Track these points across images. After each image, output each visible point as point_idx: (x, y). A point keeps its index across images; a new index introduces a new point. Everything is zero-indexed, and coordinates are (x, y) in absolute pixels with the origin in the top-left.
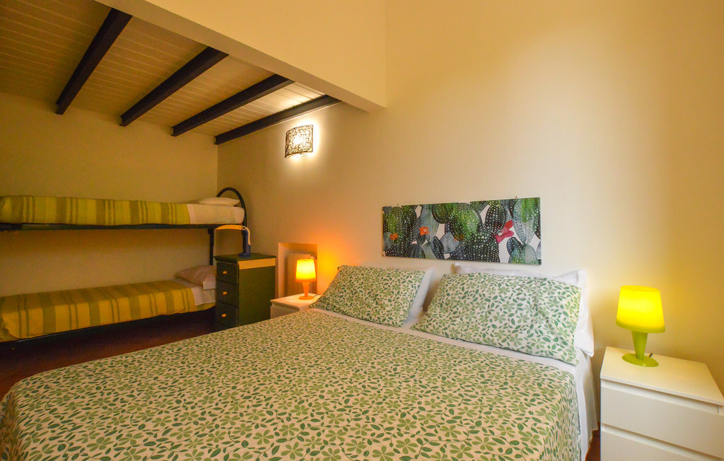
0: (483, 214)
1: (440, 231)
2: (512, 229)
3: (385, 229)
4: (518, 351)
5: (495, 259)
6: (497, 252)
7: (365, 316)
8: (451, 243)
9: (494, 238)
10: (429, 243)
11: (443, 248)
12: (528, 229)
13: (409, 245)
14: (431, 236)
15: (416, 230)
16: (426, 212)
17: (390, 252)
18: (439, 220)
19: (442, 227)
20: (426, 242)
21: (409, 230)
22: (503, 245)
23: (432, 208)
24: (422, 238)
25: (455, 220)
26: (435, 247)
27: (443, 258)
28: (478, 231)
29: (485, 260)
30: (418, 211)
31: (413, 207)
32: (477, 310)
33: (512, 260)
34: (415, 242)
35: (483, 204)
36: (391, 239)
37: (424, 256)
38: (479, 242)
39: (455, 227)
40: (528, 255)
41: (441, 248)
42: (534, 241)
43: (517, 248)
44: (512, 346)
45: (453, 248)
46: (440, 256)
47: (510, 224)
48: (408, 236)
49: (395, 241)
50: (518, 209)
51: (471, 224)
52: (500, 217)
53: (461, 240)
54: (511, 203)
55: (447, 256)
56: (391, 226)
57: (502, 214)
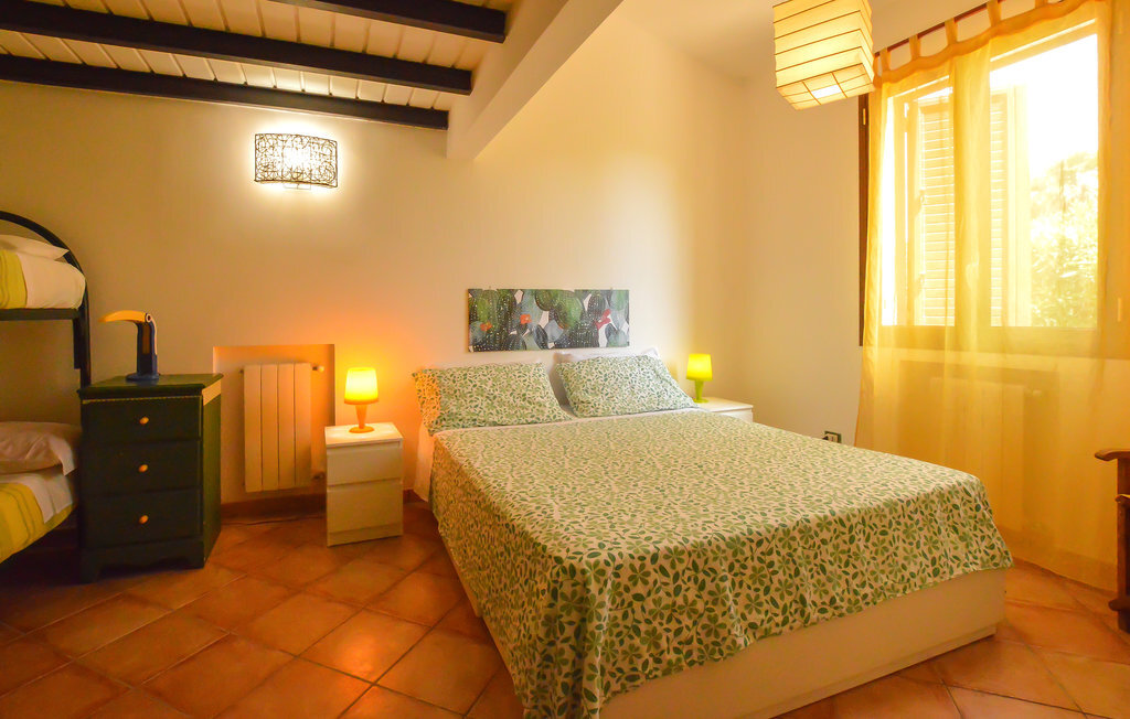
0: (586, 302)
1: (544, 319)
2: (609, 317)
3: (472, 317)
4: (670, 409)
5: (595, 344)
6: (597, 337)
7: (530, 420)
8: (555, 332)
9: (595, 325)
10: (531, 333)
11: (546, 336)
12: (621, 316)
13: (506, 336)
14: (534, 325)
15: (516, 319)
16: (529, 298)
17: (480, 346)
18: (543, 307)
19: (546, 314)
20: (528, 331)
21: (506, 318)
22: (602, 332)
23: (536, 293)
24: (522, 328)
25: (559, 308)
26: (538, 335)
27: (547, 348)
28: (581, 318)
29: (587, 346)
30: (518, 297)
31: (512, 292)
32: (623, 388)
33: (609, 345)
34: (515, 332)
35: (586, 292)
36: (481, 330)
37: (525, 348)
38: (582, 329)
39: (558, 315)
40: (621, 339)
41: (545, 337)
42: (624, 328)
43: (612, 332)
44: (665, 407)
45: (557, 337)
46: (544, 346)
47: (608, 312)
48: (505, 325)
49: (488, 332)
50: (614, 299)
51: (574, 313)
52: (600, 305)
53: (565, 328)
54: (609, 293)
55: (551, 345)
56: (482, 313)
57: (602, 303)
